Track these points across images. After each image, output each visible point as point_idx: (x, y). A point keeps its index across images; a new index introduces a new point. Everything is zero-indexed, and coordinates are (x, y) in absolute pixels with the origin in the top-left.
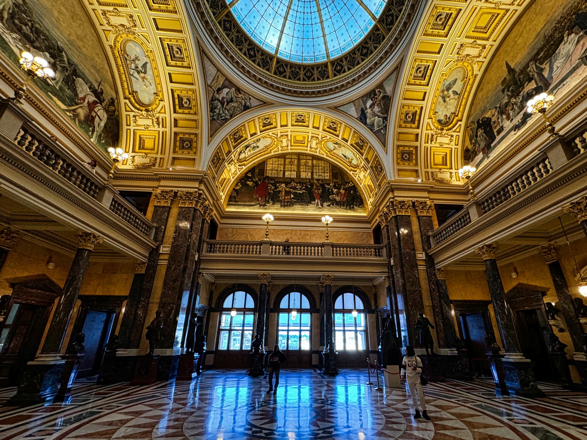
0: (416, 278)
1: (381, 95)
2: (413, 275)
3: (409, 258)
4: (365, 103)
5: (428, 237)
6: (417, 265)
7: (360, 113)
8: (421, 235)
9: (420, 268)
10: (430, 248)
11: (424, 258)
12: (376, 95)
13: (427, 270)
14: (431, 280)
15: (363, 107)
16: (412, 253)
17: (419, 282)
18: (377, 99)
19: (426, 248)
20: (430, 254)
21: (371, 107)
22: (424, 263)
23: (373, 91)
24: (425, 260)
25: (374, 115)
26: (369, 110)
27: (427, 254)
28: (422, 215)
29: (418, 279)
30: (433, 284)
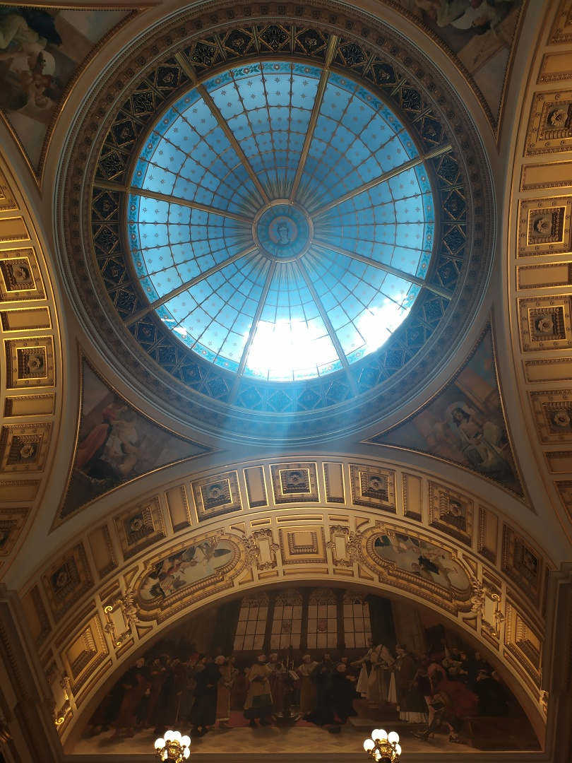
1: (32, 101)
4: (60, 58)
7: (58, 29)
12: (48, 93)
15: (61, 48)
18: (38, 87)
21: (40, 59)
23: (58, 97)
25: (15, 47)
26: (38, 48)
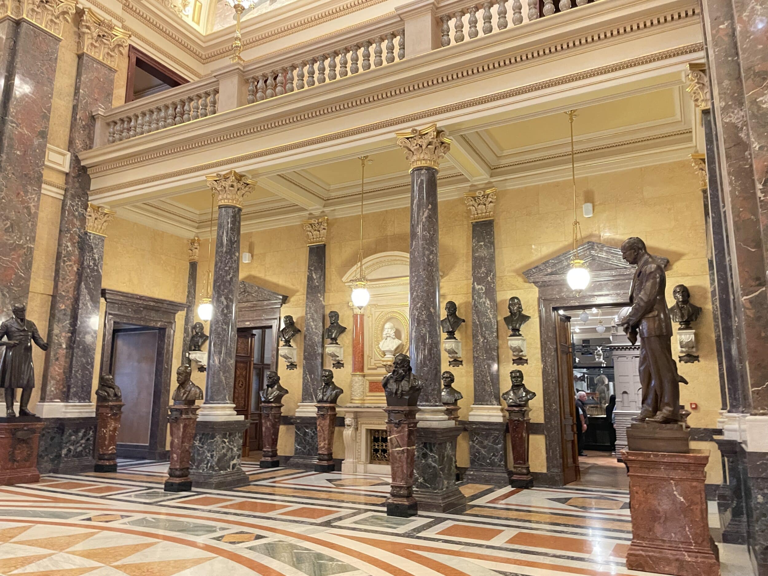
0: (30, 214)
2: (23, 202)
3: (25, 153)
5: (93, 118)
6: (39, 180)
8: (75, 108)
9: (46, 189)
10: (89, 146)
11: (67, 169)
13: (64, 201)
14: (68, 231)
16: (36, 142)
17: (34, 225)
19: (79, 144)
20: (83, 164)
22: (60, 180)
24: (67, 174)
27: (76, 160)
28: (92, 53)
29: (33, 217)
30: (71, 240)
